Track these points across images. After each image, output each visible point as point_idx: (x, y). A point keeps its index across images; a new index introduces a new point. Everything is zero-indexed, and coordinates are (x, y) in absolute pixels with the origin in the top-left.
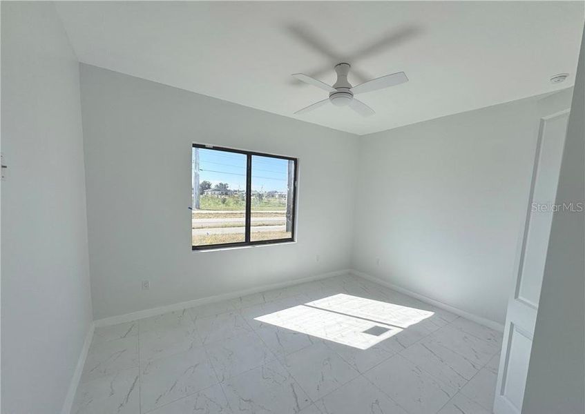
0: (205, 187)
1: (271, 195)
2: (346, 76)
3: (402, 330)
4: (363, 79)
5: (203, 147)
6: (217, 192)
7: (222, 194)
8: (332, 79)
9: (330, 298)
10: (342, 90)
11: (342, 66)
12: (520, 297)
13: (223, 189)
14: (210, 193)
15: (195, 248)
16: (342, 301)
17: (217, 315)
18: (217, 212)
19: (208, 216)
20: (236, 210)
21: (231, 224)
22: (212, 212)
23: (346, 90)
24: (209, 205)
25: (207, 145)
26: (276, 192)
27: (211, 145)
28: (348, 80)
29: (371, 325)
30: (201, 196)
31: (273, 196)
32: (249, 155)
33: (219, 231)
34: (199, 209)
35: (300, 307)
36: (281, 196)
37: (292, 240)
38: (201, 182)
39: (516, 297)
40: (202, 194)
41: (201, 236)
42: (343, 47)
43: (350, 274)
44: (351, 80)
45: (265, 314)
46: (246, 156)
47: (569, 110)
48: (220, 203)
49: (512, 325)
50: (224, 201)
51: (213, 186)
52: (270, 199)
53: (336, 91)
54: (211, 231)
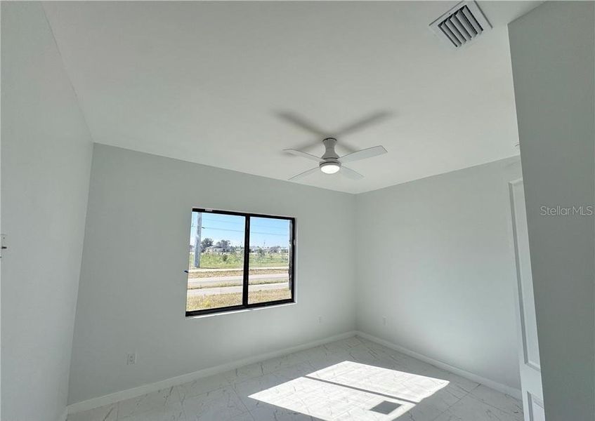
0: (208, 243)
1: (275, 250)
2: (333, 148)
3: (414, 405)
4: (351, 150)
5: (203, 211)
6: (218, 250)
7: (224, 251)
8: (321, 150)
9: (335, 366)
10: (330, 160)
11: (329, 141)
12: (530, 362)
13: (224, 246)
14: (211, 250)
15: (189, 314)
16: (348, 371)
17: (208, 393)
18: (218, 270)
19: (208, 275)
20: (236, 267)
21: (231, 283)
22: (212, 270)
23: (334, 160)
24: (210, 263)
25: (207, 209)
26: (279, 247)
27: (211, 209)
28: (336, 152)
29: (378, 400)
30: (202, 254)
31: (275, 252)
32: (248, 216)
33: (217, 291)
34: (198, 267)
35: (302, 379)
36: (285, 251)
37: (292, 300)
38: (202, 239)
39: (526, 361)
40: (203, 252)
41: (198, 298)
42: (329, 127)
43: (356, 336)
44: (338, 151)
45: (262, 390)
46: (244, 217)
47: (522, 179)
48: (222, 260)
49: (529, 395)
50: (225, 259)
51: (214, 244)
52: (272, 255)
53: (324, 161)
54: (209, 292)
